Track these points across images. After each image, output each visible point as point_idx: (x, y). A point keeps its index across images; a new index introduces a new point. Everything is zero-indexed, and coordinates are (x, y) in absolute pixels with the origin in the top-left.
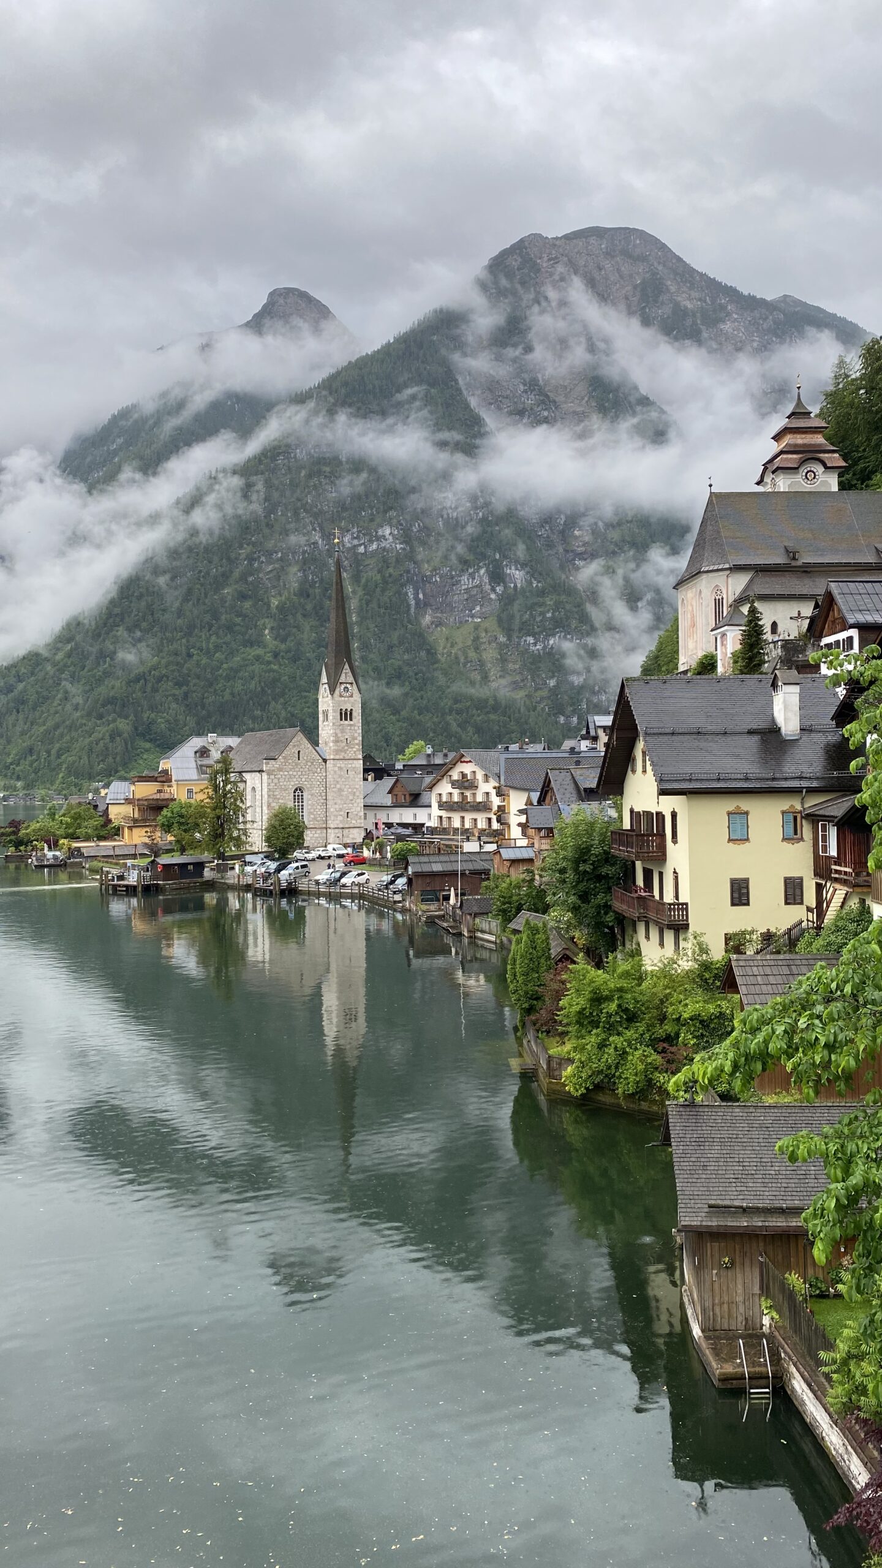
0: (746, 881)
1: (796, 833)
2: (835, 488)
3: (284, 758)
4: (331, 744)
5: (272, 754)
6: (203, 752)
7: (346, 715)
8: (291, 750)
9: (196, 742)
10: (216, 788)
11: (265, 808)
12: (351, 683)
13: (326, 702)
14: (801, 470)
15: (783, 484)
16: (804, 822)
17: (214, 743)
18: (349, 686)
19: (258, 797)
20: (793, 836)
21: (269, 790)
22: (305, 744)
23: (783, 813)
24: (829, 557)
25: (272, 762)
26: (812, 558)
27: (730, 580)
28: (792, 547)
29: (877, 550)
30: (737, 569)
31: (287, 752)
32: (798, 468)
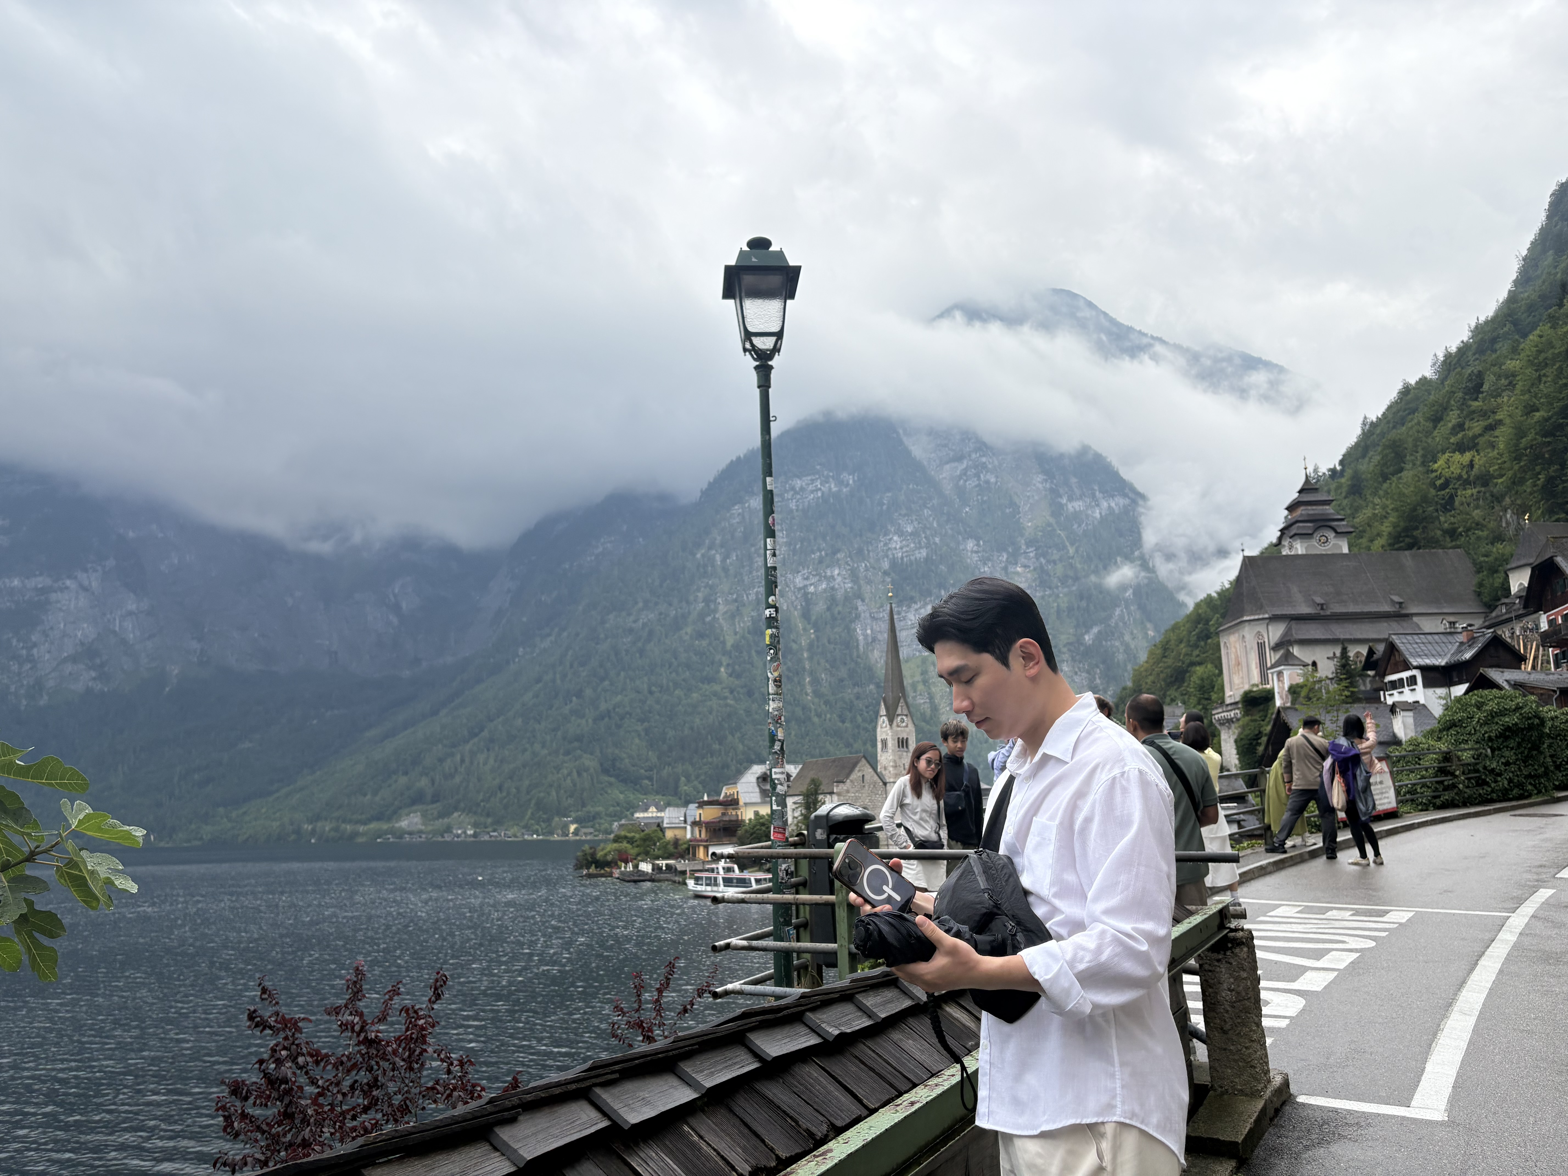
2: (1345, 550)
3: (851, 781)
4: (891, 769)
5: (840, 779)
6: (764, 778)
7: (902, 743)
8: (856, 775)
9: (758, 770)
12: (906, 715)
13: (884, 731)
14: (1315, 535)
15: (1299, 548)
18: (904, 717)
22: (868, 771)
24: (1352, 608)
25: (841, 785)
26: (1337, 608)
27: (1270, 628)
28: (1319, 600)
29: (1392, 601)
30: (1275, 618)
31: (853, 776)
32: (1311, 534)
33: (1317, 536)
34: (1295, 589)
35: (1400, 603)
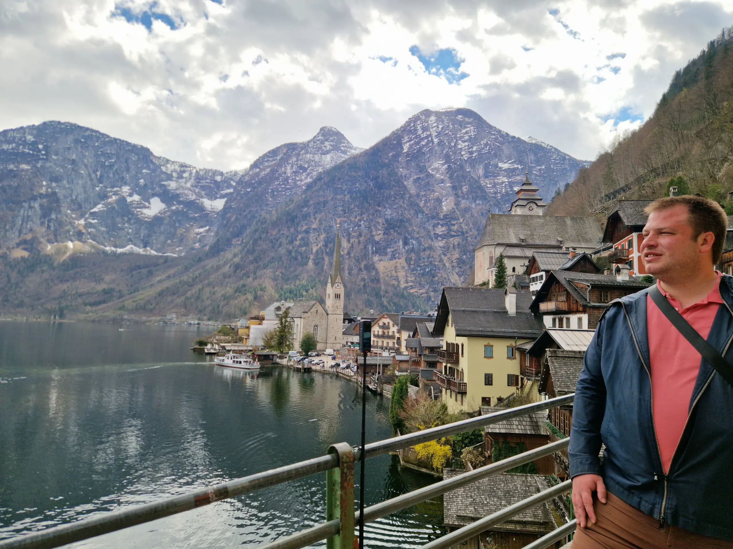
0: (492, 375)
1: (513, 356)
2: (541, 214)
3: (311, 313)
4: (331, 308)
5: (306, 310)
6: (278, 309)
7: (337, 296)
8: (314, 310)
9: (276, 304)
10: (282, 323)
11: (301, 333)
13: (330, 290)
14: (527, 206)
15: (519, 211)
16: (516, 351)
17: (283, 305)
18: (339, 284)
19: (299, 328)
20: (512, 357)
21: (304, 325)
22: (320, 309)
23: (508, 347)
24: (538, 242)
25: (306, 314)
26: (531, 242)
27: (496, 249)
28: (522, 237)
29: (558, 240)
30: (499, 244)
31: (312, 310)
32: (525, 206)
33: (528, 207)
34: (511, 231)
35: (561, 241)
